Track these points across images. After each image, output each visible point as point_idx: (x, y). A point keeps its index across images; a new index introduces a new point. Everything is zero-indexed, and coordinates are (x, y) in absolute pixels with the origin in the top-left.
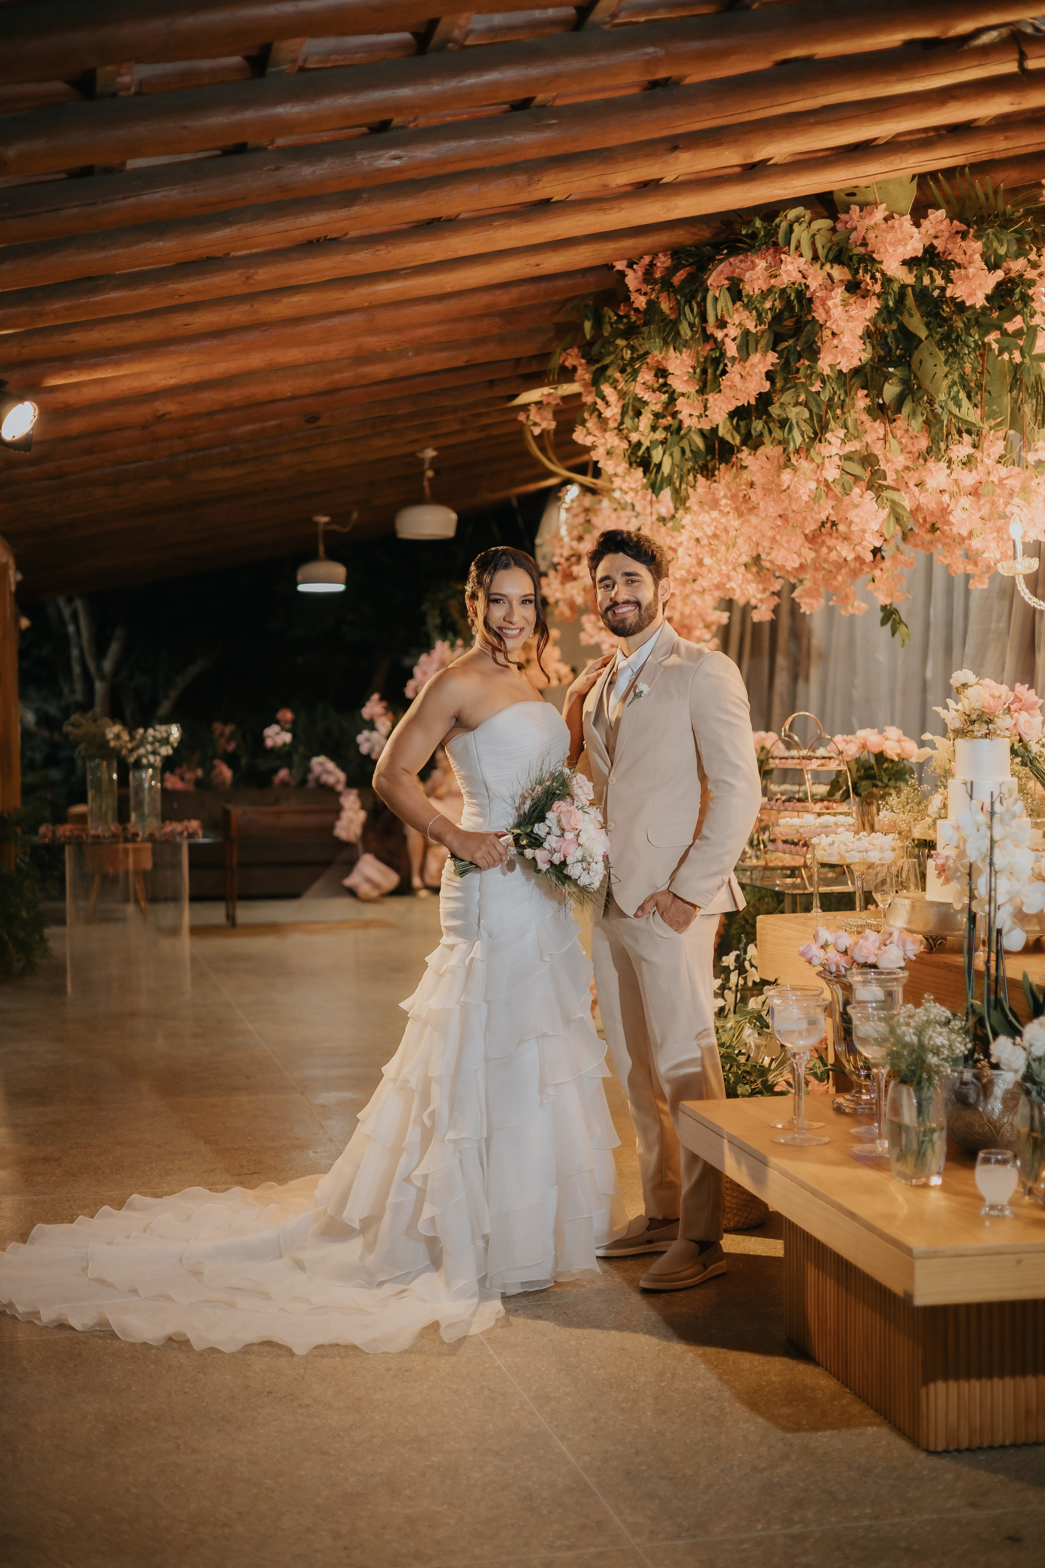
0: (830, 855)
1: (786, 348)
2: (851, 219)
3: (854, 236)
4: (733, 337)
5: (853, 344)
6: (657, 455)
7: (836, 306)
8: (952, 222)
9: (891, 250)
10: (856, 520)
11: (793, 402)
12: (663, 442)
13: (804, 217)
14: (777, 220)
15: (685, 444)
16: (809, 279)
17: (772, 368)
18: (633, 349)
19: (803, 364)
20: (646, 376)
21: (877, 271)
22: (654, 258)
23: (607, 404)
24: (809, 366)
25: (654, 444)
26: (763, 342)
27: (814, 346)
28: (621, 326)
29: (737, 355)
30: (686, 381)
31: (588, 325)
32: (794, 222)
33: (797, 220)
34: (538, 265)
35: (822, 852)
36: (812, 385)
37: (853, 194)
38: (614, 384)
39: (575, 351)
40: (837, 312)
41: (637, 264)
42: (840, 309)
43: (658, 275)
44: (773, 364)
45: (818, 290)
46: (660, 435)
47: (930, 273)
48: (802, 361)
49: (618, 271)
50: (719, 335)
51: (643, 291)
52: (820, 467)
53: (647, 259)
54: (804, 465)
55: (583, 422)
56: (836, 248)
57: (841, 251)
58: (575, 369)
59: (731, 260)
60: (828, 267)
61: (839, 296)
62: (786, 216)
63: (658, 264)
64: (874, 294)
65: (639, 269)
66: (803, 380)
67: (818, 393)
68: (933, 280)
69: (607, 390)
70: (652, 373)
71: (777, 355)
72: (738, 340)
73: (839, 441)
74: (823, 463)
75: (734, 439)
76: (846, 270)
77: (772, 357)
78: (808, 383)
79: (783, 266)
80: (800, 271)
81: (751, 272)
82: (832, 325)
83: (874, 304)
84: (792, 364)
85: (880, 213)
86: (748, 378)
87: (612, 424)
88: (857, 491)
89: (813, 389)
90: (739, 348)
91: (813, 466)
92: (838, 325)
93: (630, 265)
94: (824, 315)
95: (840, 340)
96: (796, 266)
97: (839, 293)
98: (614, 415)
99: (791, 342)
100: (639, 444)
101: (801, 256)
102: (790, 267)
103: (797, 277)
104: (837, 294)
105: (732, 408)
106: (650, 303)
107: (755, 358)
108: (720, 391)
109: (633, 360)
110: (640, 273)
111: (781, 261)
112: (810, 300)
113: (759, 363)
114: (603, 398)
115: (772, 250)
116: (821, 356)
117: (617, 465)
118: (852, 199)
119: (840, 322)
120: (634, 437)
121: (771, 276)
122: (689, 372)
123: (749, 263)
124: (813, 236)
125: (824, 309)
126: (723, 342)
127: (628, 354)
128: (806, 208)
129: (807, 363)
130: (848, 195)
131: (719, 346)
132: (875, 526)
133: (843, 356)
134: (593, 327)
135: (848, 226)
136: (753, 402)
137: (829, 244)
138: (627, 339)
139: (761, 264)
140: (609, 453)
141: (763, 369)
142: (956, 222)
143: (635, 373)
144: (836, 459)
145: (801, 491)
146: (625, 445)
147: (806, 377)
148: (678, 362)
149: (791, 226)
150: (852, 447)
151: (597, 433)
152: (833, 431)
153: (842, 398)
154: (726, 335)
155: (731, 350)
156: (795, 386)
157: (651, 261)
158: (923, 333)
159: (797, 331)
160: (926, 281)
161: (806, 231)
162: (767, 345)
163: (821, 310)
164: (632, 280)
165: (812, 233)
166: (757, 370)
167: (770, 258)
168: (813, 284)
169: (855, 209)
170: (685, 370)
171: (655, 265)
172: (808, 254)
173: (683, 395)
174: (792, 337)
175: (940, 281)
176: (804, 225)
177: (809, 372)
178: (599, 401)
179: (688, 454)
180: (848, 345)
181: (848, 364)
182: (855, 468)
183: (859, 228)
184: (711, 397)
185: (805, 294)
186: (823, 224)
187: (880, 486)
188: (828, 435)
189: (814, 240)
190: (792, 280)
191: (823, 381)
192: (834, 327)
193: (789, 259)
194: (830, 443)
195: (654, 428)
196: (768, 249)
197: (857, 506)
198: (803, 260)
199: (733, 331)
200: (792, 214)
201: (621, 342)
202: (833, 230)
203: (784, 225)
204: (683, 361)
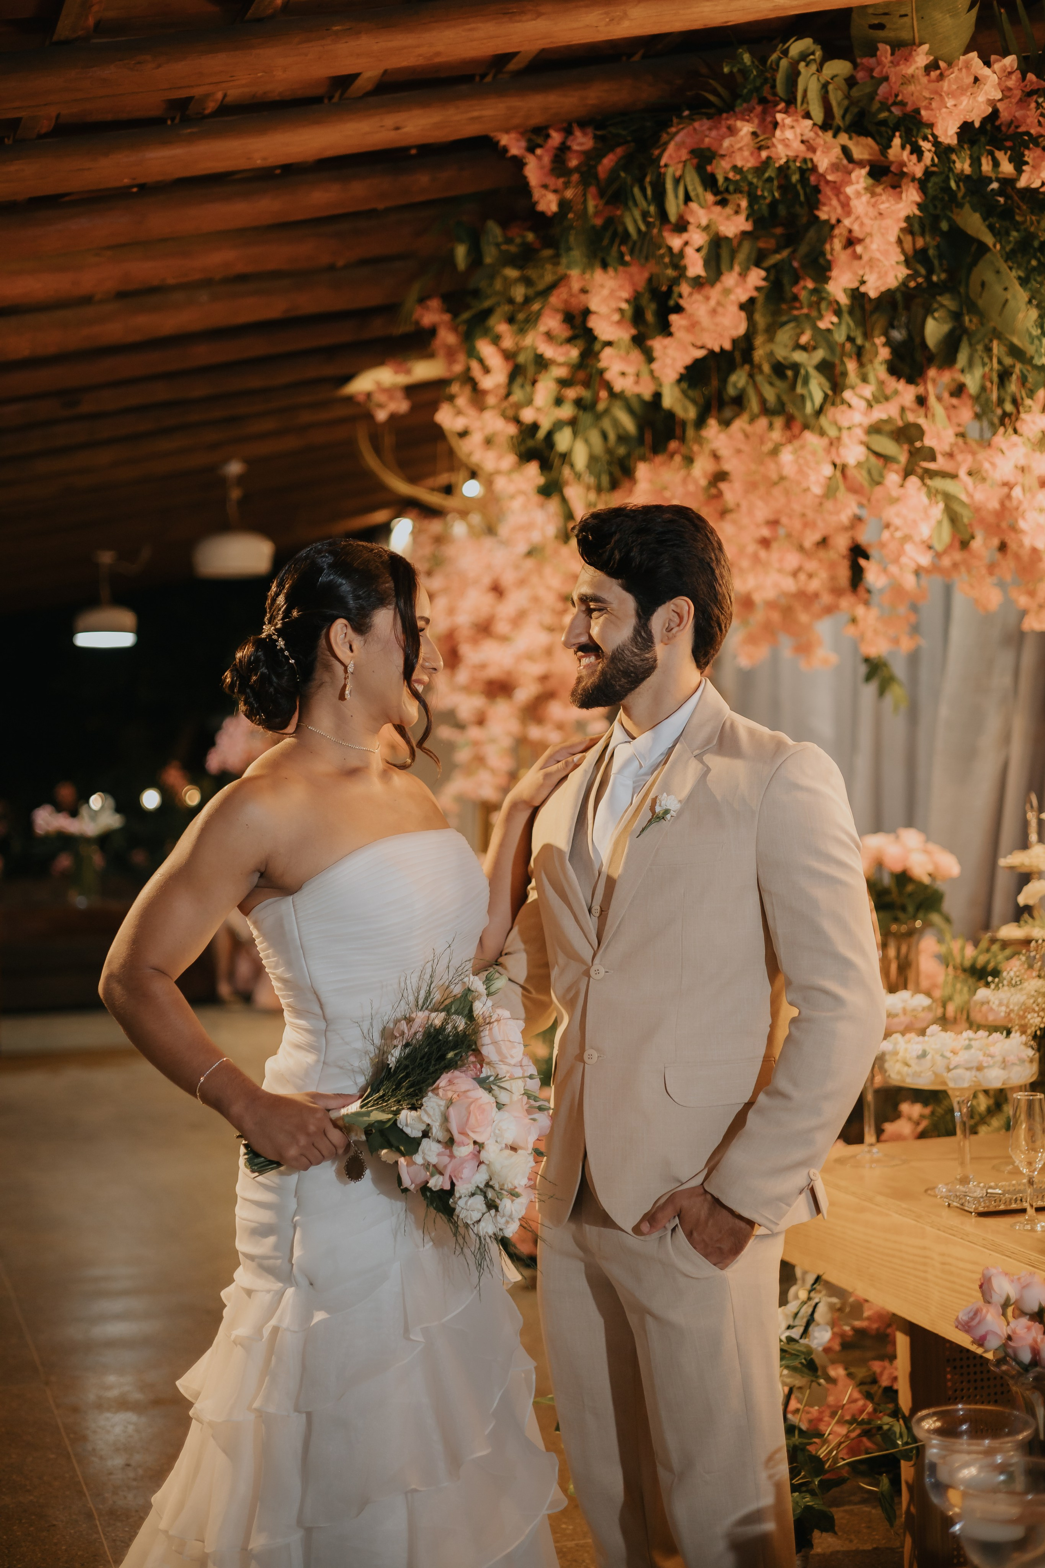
0: (917, 1074)
1: (775, 266)
2: (879, 63)
3: (883, 89)
4: (696, 246)
5: (886, 253)
6: (563, 440)
7: (858, 194)
8: (1024, 78)
9: (950, 103)
10: (897, 521)
11: (791, 344)
12: (573, 423)
13: (813, 53)
14: (774, 57)
15: (606, 424)
16: (818, 153)
17: (755, 294)
18: (527, 281)
19: (805, 288)
20: (552, 322)
21: (925, 138)
22: (566, 138)
23: (487, 370)
24: (815, 291)
25: (558, 425)
26: (741, 256)
27: (821, 261)
28: (513, 249)
29: (703, 273)
30: (619, 323)
31: (461, 252)
32: (798, 63)
33: (804, 57)
34: (397, 128)
35: (898, 1066)
36: (821, 317)
37: (881, 27)
38: (496, 340)
39: (435, 303)
40: (861, 204)
41: (540, 146)
42: (865, 198)
43: (573, 163)
44: (758, 289)
45: (829, 171)
46: (566, 412)
47: (991, 154)
48: (802, 283)
49: (514, 157)
50: (676, 242)
51: (552, 187)
52: (834, 443)
53: (556, 138)
54: (811, 439)
55: (451, 398)
56: (855, 110)
57: (862, 114)
58: (432, 332)
59: (697, 125)
60: (843, 138)
61: (862, 180)
62: (785, 53)
63: (576, 147)
64: (913, 179)
65: (544, 155)
66: (805, 311)
67: (829, 330)
68: (996, 164)
69: (486, 349)
70: (559, 317)
71: (763, 273)
72: (704, 252)
73: (863, 404)
74: (839, 439)
75: (686, 410)
76: (870, 141)
77: (756, 277)
78: (814, 314)
79: (778, 133)
80: (802, 142)
81: (732, 138)
82: (852, 223)
83: (911, 197)
84: (787, 287)
85: (921, 58)
86: (720, 310)
87: (491, 400)
88: (893, 478)
89: (822, 325)
90: (707, 264)
91: (825, 441)
92: (862, 224)
93: (531, 149)
94: (839, 210)
95: (866, 248)
96: (798, 131)
97: (860, 178)
98: (498, 386)
99: (785, 253)
100: (535, 427)
101: (807, 116)
102: (789, 134)
103: (797, 148)
104: (858, 177)
105: (688, 360)
106: (563, 205)
107: (730, 279)
108: (670, 334)
109: (527, 300)
110: (546, 160)
111: (775, 125)
112: (817, 190)
113: (737, 285)
114: (481, 361)
115: (759, 109)
116: (834, 273)
117: (500, 457)
118: (881, 34)
119: (867, 221)
120: (528, 415)
121: (760, 148)
122: (621, 310)
123: (724, 130)
124: (825, 86)
125: (839, 200)
126: (681, 254)
127: (519, 293)
128: (816, 41)
129: (810, 285)
130: (874, 27)
131: (677, 260)
132: (925, 531)
133: (871, 272)
134: (469, 253)
135: (875, 74)
136: (727, 346)
137: (846, 102)
138: (521, 267)
139: (745, 129)
140: (489, 442)
141: (743, 296)
142: (1031, 76)
143: (532, 320)
144: (859, 433)
145: (813, 478)
146: (512, 430)
147: (810, 306)
148: (605, 292)
149: (794, 65)
150: (879, 413)
151: (472, 412)
152: (853, 388)
153: (859, 341)
154: (686, 243)
155: (695, 266)
156: (796, 319)
157: (563, 143)
158: (989, 239)
159: (791, 240)
160: (986, 166)
161: (815, 78)
162: (748, 259)
163: (835, 202)
164: (534, 172)
165: (823, 81)
166: (732, 297)
167: (756, 121)
168: (823, 161)
169: (884, 50)
170: (614, 305)
171: (569, 148)
172: (818, 114)
173: (609, 344)
174: (786, 246)
175: (1007, 168)
176: (813, 67)
177: (814, 299)
178: (475, 365)
179: (612, 436)
180: (878, 255)
181: (879, 283)
182: (887, 446)
183: (893, 79)
184: (658, 344)
185: (808, 179)
186: (839, 68)
187: (927, 471)
188: (847, 395)
189: (827, 92)
190: (791, 154)
191: (838, 313)
192: (856, 228)
193: (788, 121)
194: (850, 406)
195: (559, 401)
196: (751, 110)
197: (894, 501)
198: (809, 123)
199: (698, 238)
200: (797, 47)
201: (512, 273)
202: (851, 82)
203: (784, 63)
204: (612, 291)
